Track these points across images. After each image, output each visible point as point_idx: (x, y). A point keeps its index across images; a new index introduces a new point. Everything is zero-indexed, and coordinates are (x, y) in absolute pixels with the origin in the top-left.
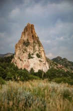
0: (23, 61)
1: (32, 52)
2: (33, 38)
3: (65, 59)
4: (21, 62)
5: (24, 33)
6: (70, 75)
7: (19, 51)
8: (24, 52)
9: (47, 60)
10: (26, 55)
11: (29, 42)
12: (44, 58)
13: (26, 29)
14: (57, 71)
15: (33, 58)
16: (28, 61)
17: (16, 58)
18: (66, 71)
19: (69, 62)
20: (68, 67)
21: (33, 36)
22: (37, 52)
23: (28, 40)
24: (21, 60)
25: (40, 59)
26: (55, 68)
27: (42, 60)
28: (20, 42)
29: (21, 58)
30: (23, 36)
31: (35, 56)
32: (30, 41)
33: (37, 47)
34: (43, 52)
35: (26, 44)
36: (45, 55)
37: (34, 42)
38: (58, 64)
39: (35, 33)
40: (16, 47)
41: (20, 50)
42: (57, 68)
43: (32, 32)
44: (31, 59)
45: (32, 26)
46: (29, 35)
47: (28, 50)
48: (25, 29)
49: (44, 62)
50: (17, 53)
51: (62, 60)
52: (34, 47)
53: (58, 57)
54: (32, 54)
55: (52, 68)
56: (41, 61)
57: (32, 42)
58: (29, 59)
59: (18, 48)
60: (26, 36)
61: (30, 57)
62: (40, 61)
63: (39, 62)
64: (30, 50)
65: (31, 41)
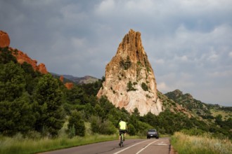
0: (118, 94)
1: (134, 79)
2: (138, 56)
3: (187, 95)
4: (114, 95)
5: (123, 45)
6: (197, 125)
7: (111, 76)
8: (120, 79)
9: (159, 95)
10: (124, 84)
11: (130, 62)
12: (155, 92)
13: (127, 39)
14: (176, 116)
15: (135, 90)
16: (126, 95)
17: (106, 88)
18: (190, 117)
19: (195, 101)
20: (193, 110)
21: (137, 52)
22: (143, 81)
23: (128, 58)
24: (114, 92)
25: (147, 92)
26: (172, 110)
27: (151, 95)
28: (114, 60)
29: (114, 89)
30: (121, 51)
31: (138, 87)
32: (132, 61)
33: (143, 72)
34: (152, 81)
35: (126, 64)
36: (155, 87)
37: (139, 62)
38: (177, 104)
39: (142, 48)
40: (108, 69)
41: (114, 74)
42: (175, 110)
43: (136, 46)
44: (132, 92)
45: (138, 34)
46: (131, 49)
47: (128, 76)
48: (124, 39)
49: (154, 99)
50: (108, 80)
51: (183, 96)
52: (138, 71)
53: (177, 91)
54: (135, 84)
55: (166, 111)
56: (150, 97)
57: (136, 61)
58: (128, 91)
59: (111, 71)
60: (126, 52)
61: (130, 88)
62: (147, 96)
63: (145, 98)
64: (130, 75)
65: (134, 61)
